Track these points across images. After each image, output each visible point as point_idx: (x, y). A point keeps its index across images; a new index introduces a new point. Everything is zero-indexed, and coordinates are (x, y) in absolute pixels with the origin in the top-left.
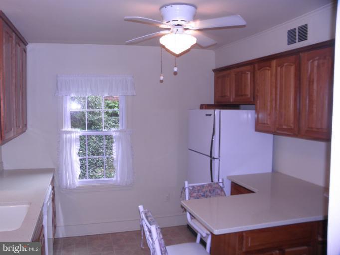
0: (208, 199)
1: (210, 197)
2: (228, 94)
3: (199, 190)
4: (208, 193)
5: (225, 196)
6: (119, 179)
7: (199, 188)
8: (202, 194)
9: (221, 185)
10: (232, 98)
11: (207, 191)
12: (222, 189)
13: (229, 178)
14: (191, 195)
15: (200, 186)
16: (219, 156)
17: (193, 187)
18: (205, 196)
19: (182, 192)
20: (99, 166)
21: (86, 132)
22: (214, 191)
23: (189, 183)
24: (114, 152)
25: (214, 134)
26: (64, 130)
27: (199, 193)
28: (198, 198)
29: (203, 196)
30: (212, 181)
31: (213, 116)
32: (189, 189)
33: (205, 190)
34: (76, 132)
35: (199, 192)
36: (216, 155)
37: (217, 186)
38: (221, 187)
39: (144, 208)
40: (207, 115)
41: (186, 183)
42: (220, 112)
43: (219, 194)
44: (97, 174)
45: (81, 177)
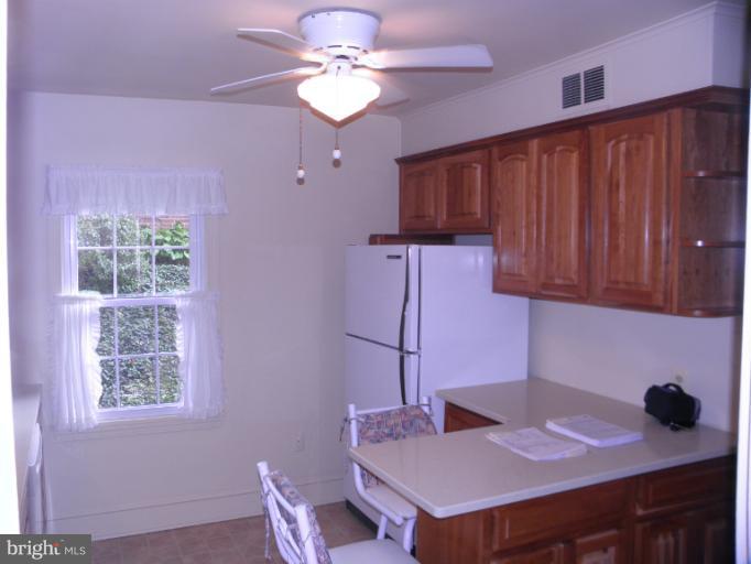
0: (401, 440)
1: (404, 437)
2: (432, 212)
3: (379, 423)
4: (399, 429)
5: (436, 433)
6: (191, 405)
7: (379, 418)
8: (386, 431)
9: (426, 409)
10: (441, 222)
11: (396, 425)
12: (428, 419)
13: (439, 394)
14: (362, 434)
15: (381, 414)
16: (419, 348)
17: (368, 417)
18: (392, 435)
19: (343, 429)
20: (132, 378)
21: (114, 299)
22: (411, 424)
23: (357, 409)
24: (180, 343)
25: (406, 299)
26: (63, 294)
27: (381, 430)
28: (378, 441)
29: (390, 435)
30: (404, 403)
31: (404, 258)
32: (358, 421)
33: (392, 422)
34: (91, 299)
35: (379, 428)
36: (411, 345)
37: (418, 412)
38: (426, 414)
39: (270, 468)
40: (389, 257)
41: (352, 407)
42: (420, 251)
43: (422, 431)
44: (130, 397)
45: (103, 403)
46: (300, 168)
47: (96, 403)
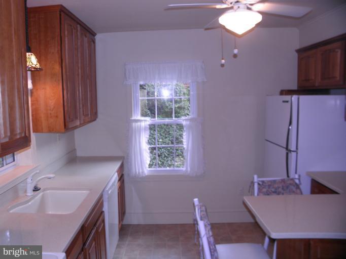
0: (281, 196)
1: (283, 194)
2: (313, 78)
3: (269, 186)
4: (280, 190)
5: (302, 193)
6: (189, 169)
7: (269, 183)
8: (273, 190)
9: (297, 181)
10: (318, 82)
11: (279, 188)
12: (297, 186)
13: (308, 174)
14: (260, 190)
15: (271, 181)
16: (297, 148)
17: (263, 182)
18: (277, 192)
19: (250, 187)
20: (178, 155)
21: (157, 120)
22: (287, 187)
23: (259, 177)
24: (185, 140)
25: (290, 123)
26: (133, 118)
27: (270, 189)
28: (268, 195)
29: (274, 192)
30: (288, 176)
31: (290, 102)
32: (259, 184)
33: (276, 186)
34: (145, 121)
35: (269, 188)
36: (292, 147)
37: (291, 182)
38: (296, 184)
40: (284, 102)
41: (256, 177)
42: (298, 99)
43: (294, 192)
44: (176, 163)
45: (150, 166)
46: (222, 59)
47: (147, 166)
